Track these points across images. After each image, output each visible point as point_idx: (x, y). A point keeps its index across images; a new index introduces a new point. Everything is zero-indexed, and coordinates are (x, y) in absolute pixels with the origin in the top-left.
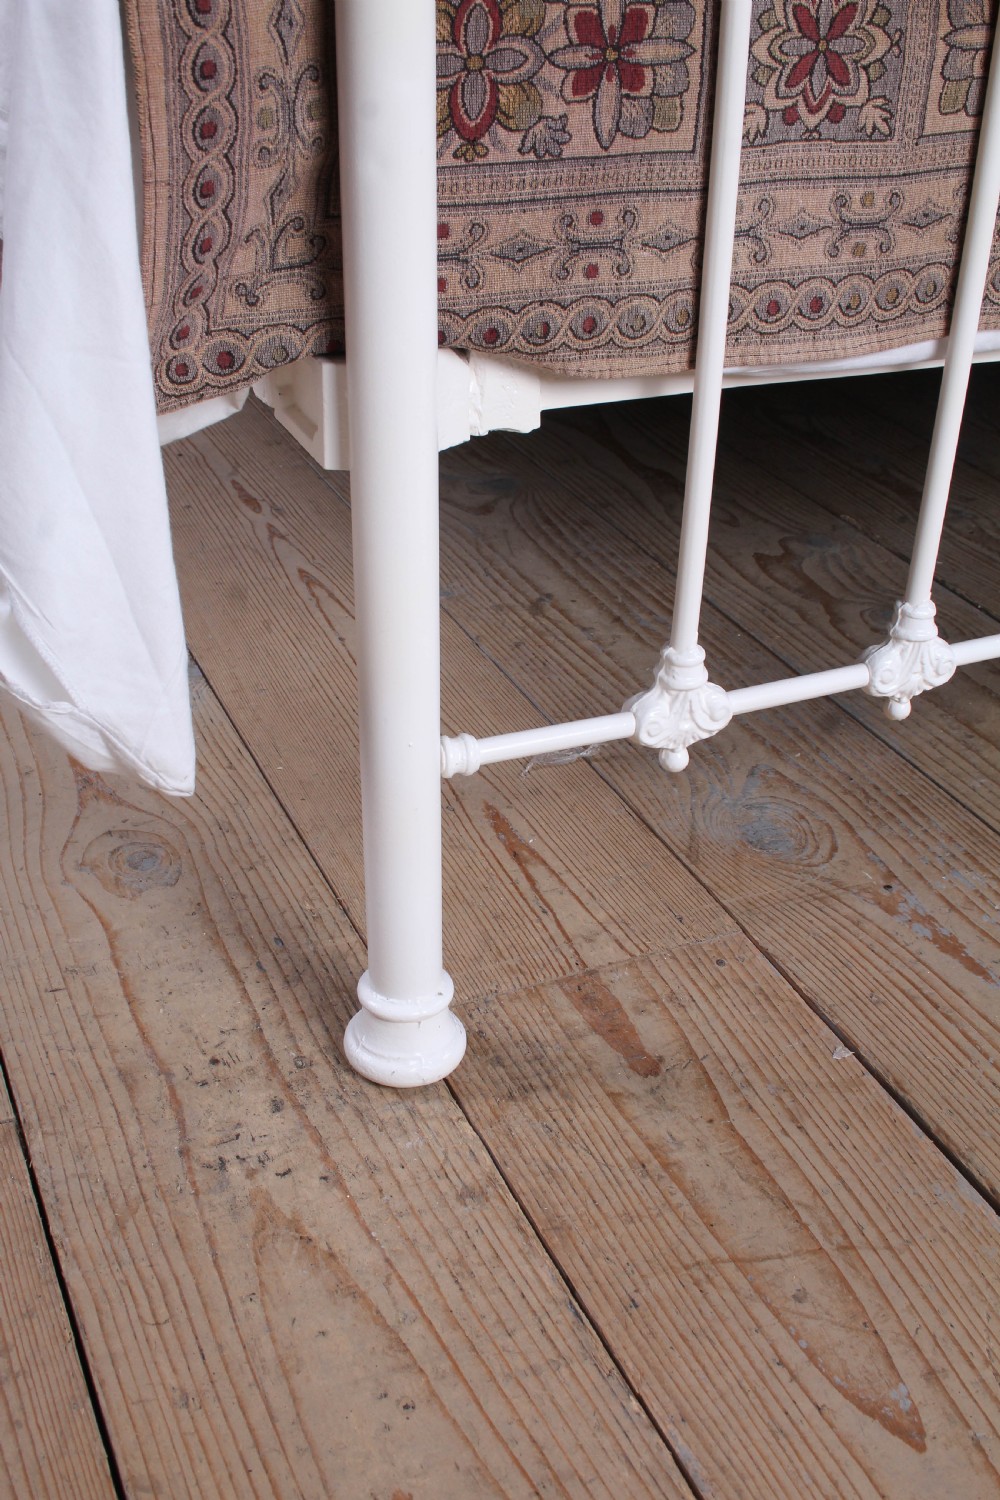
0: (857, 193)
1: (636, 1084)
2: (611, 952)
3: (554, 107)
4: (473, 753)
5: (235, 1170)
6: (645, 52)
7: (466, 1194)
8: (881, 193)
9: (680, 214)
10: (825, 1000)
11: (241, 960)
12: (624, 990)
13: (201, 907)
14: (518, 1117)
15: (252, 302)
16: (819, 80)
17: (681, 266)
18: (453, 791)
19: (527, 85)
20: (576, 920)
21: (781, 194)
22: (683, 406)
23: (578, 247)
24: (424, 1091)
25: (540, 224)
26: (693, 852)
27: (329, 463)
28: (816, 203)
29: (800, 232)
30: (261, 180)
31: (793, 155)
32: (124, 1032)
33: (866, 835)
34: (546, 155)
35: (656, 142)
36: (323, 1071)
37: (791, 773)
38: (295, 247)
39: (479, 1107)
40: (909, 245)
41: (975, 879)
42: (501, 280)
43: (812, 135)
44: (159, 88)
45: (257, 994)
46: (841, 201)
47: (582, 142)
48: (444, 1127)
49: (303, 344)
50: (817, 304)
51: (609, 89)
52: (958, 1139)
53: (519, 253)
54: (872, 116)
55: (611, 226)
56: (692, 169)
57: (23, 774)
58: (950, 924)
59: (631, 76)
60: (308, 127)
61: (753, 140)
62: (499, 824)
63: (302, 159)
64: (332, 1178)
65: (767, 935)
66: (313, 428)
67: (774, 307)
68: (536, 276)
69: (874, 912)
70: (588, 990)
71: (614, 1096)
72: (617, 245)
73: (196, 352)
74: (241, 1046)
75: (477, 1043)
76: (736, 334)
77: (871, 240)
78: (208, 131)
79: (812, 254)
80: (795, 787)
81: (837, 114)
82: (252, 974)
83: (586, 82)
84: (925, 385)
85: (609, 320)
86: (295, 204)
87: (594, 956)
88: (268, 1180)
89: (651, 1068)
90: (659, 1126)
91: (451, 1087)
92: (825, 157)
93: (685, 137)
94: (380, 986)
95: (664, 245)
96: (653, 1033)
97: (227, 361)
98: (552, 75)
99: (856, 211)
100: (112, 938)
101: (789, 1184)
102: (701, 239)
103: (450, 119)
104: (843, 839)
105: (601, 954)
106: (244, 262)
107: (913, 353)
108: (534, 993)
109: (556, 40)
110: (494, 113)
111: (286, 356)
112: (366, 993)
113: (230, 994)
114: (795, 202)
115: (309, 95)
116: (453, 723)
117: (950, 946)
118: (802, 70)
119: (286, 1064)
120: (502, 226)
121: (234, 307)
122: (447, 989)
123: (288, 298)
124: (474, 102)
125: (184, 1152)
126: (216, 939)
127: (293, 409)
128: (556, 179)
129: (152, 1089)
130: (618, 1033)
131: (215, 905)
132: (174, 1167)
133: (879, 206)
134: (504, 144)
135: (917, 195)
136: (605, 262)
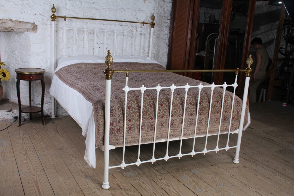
0: (132, 136)
1: (121, 189)
2: (120, 183)
3: (115, 133)
4: (111, 167)
5: (95, 193)
6: (120, 130)
7: (109, 194)
8: (134, 136)
9: (122, 138)
10: (133, 185)
11: (95, 183)
12: (120, 185)
13: (92, 180)
14: (113, 191)
15: (100, 142)
16: (130, 130)
17: (122, 140)
18: (109, 170)
19: (114, 132)
20: (117, 181)
21: (128, 136)
22: (123, 147)
23: (117, 139)
24: (107, 189)
25: (115, 138)
26: (126, 177)
27: (103, 151)
28: (130, 137)
29: (129, 138)
30: (100, 137)
31: (129, 134)
32: (88, 186)
33: (139, 176)
34: (115, 135)
35: (121, 134)
36: (100, 188)
37: (135, 172)
38: (102, 140)
39: (110, 190)
40: (136, 138)
41: (146, 179)
42: (112, 141)
43: (130, 133)
44: (96, 133)
45: (96, 185)
46: (131, 136)
47: (117, 134)
48: (108, 191)
49: (102, 144)
50: (130, 142)
51: (118, 132)
52: (140, 192)
53: (113, 140)
54: (133, 132)
55: (118, 138)
56: (123, 135)
57: (77, 172)
58: (143, 181)
59: (119, 131)
60: (103, 134)
61: (126, 134)
62: (112, 175)
63: (103, 136)
64: (101, 193)
65: (130, 182)
66: (102, 149)
67: (128, 142)
68: (114, 141)
69: (138, 181)
70: (118, 185)
71: (119, 190)
72: (119, 139)
73: (96, 145)
74: (95, 187)
75: (110, 187)
76: (126, 144)
77: (133, 138)
78: (98, 135)
79: (130, 139)
80: (134, 173)
81: (131, 132)
82: (95, 184)
83: (117, 132)
84: (138, 146)
85: (118, 143)
86: (102, 138)
87: (118, 183)
88: (97, 193)
89: (122, 189)
90: (121, 191)
91: (108, 189)
92: (130, 134)
93: (123, 134)
94: (104, 182)
95: (121, 139)
96: (122, 187)
97: (98, 145)
98: (115, 131)
99: (132, 137)
100: (86, 181)
101: (129, 194)
102: (123, 139)
103: (110, 133)
104: (137, 176)
105: (119, 183)
106: (99, 141)
107: (137, 144)
108: (114, 185)
109: (116, 130)
110: (112, 133)
111: (101, 145)
112: (104, 183)
113: (94, 184)
114: (129, 137)
115: (103, 133)
116: (110, 166)
117: (143, 183)
118: (129, 130)
119: (98, 188)
120: (113, 139)
121: (99, 143)
122: (108, 183)
123: (101, 142)
124: (111, 133)
125: (92, 192)
126: (93, 181)
127: (101, 147)
128: (116, 136)
129: (90, 189)
130: (120, 187)
131: (93, 180)
132: (92, 193)
133: (134, 137)
134: (113, 135)
135: (136, 136)
136: (118, 140)
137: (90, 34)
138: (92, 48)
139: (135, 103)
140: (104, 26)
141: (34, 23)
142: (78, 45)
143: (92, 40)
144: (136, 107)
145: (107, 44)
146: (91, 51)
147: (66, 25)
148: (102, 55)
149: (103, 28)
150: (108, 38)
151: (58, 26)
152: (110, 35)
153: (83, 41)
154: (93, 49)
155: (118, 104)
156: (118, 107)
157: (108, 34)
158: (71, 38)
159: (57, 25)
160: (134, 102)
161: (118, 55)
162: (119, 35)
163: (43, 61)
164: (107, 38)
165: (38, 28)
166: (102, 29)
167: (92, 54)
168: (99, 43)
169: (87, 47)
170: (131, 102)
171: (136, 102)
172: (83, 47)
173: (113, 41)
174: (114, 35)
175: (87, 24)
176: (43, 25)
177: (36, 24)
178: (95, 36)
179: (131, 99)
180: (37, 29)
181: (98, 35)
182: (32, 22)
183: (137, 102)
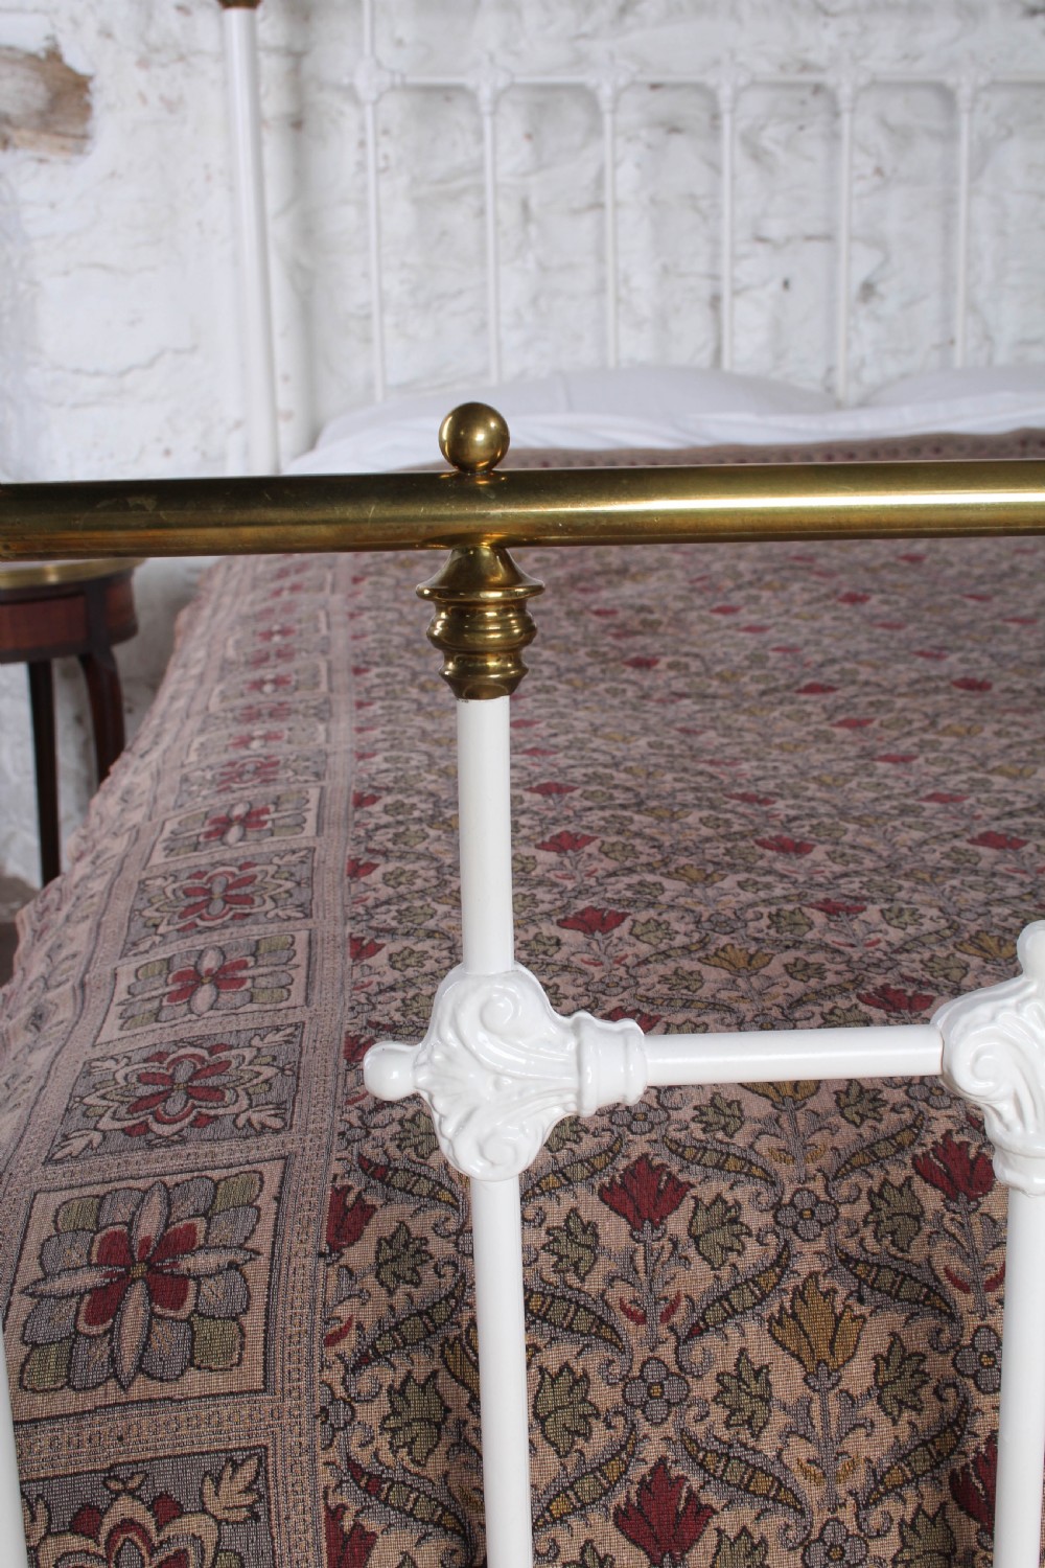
137: (674, 130)
138: (705, 289)
139: (858, 1374)
140: (830, 36)
141: (54, 55)
142: (543, 268)
143: (704, 204)
144: (880, 1487)
145: (877, 242)
146: (692, 333)
147: (400, 43)
148: (818, 371)
149: (817, 56)
150: (879, 171)
151: (308, 65)
152: (902, 136)
153: (587, 222)
154: (715, 301)
155: (333, 1416)
156: (349, 1497)
157: (883, 122)
158: (455, 197)
159: (296, 57)
160: (820, 1370)
161: (1002, 357)
162: (1010, 133)
163: (167, 453)
164: (866, 164)
165: (99, 100)
166: (805, 67)
167: (704, 358)
168: (775, 228)
169: (643, 279)
170: (752, 1338)
171: (875, 1337)
172: (600, 289)
173: (949, 200)
174: (949, 136)
175: (630, 20)
176: (143, 63)
177: (76, 59)
178: (729, 150)
179: (753, 1255)
180: (85, 110)
181: (770, 137)
182: (35, 43)
183: (916, 1338)
